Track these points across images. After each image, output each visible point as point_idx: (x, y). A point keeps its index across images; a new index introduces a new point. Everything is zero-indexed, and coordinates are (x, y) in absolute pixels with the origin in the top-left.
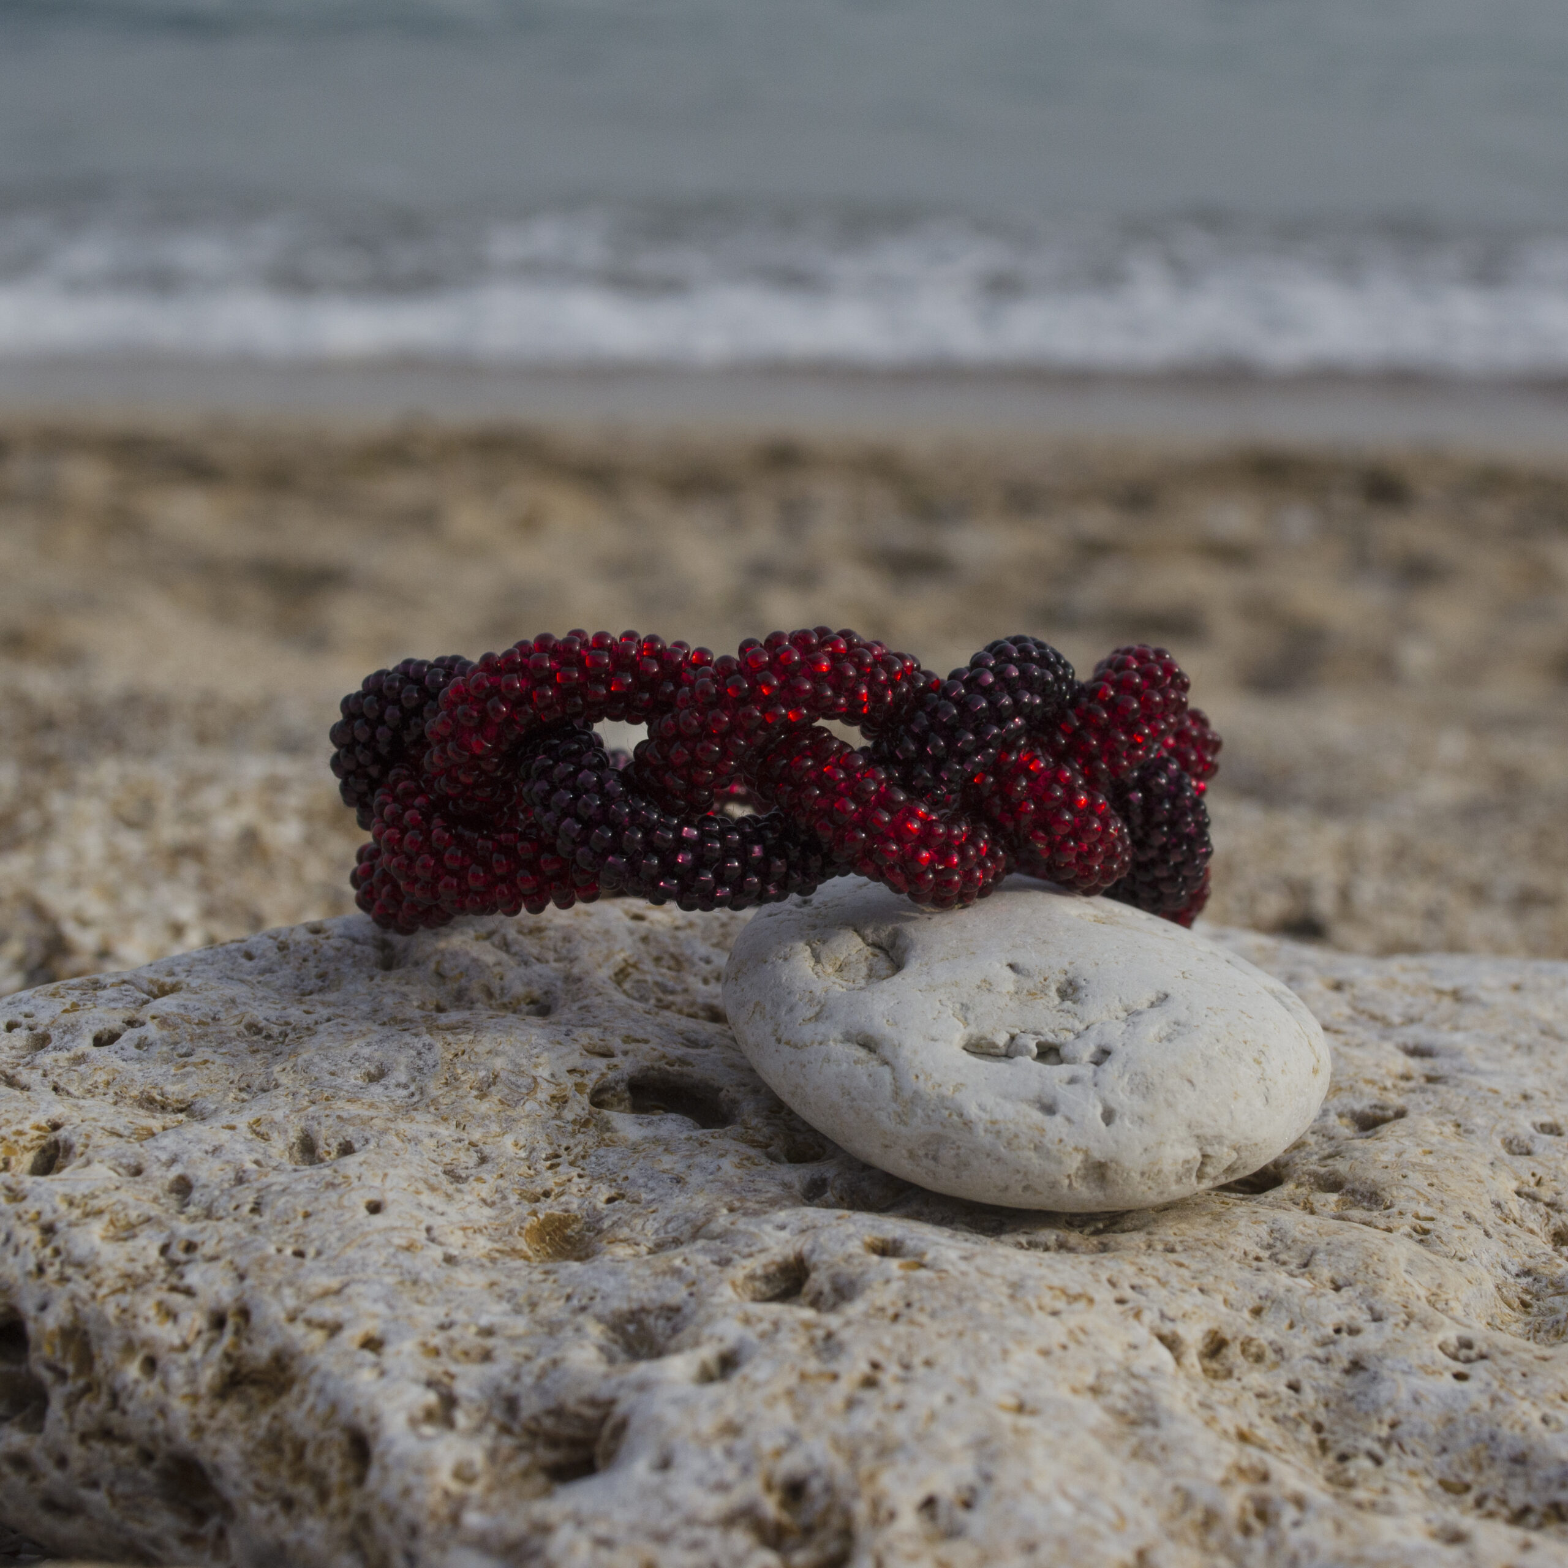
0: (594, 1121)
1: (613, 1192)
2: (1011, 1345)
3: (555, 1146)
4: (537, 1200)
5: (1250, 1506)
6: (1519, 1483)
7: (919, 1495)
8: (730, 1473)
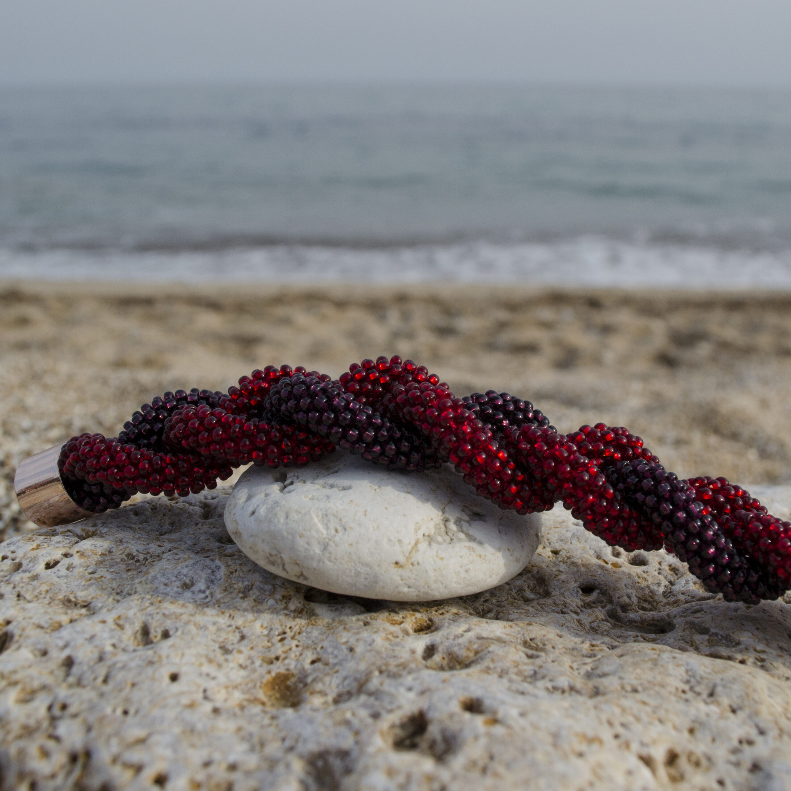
0: (306, 610)
1: (314, 657)
3: (284, 627)
4: (271, 663)
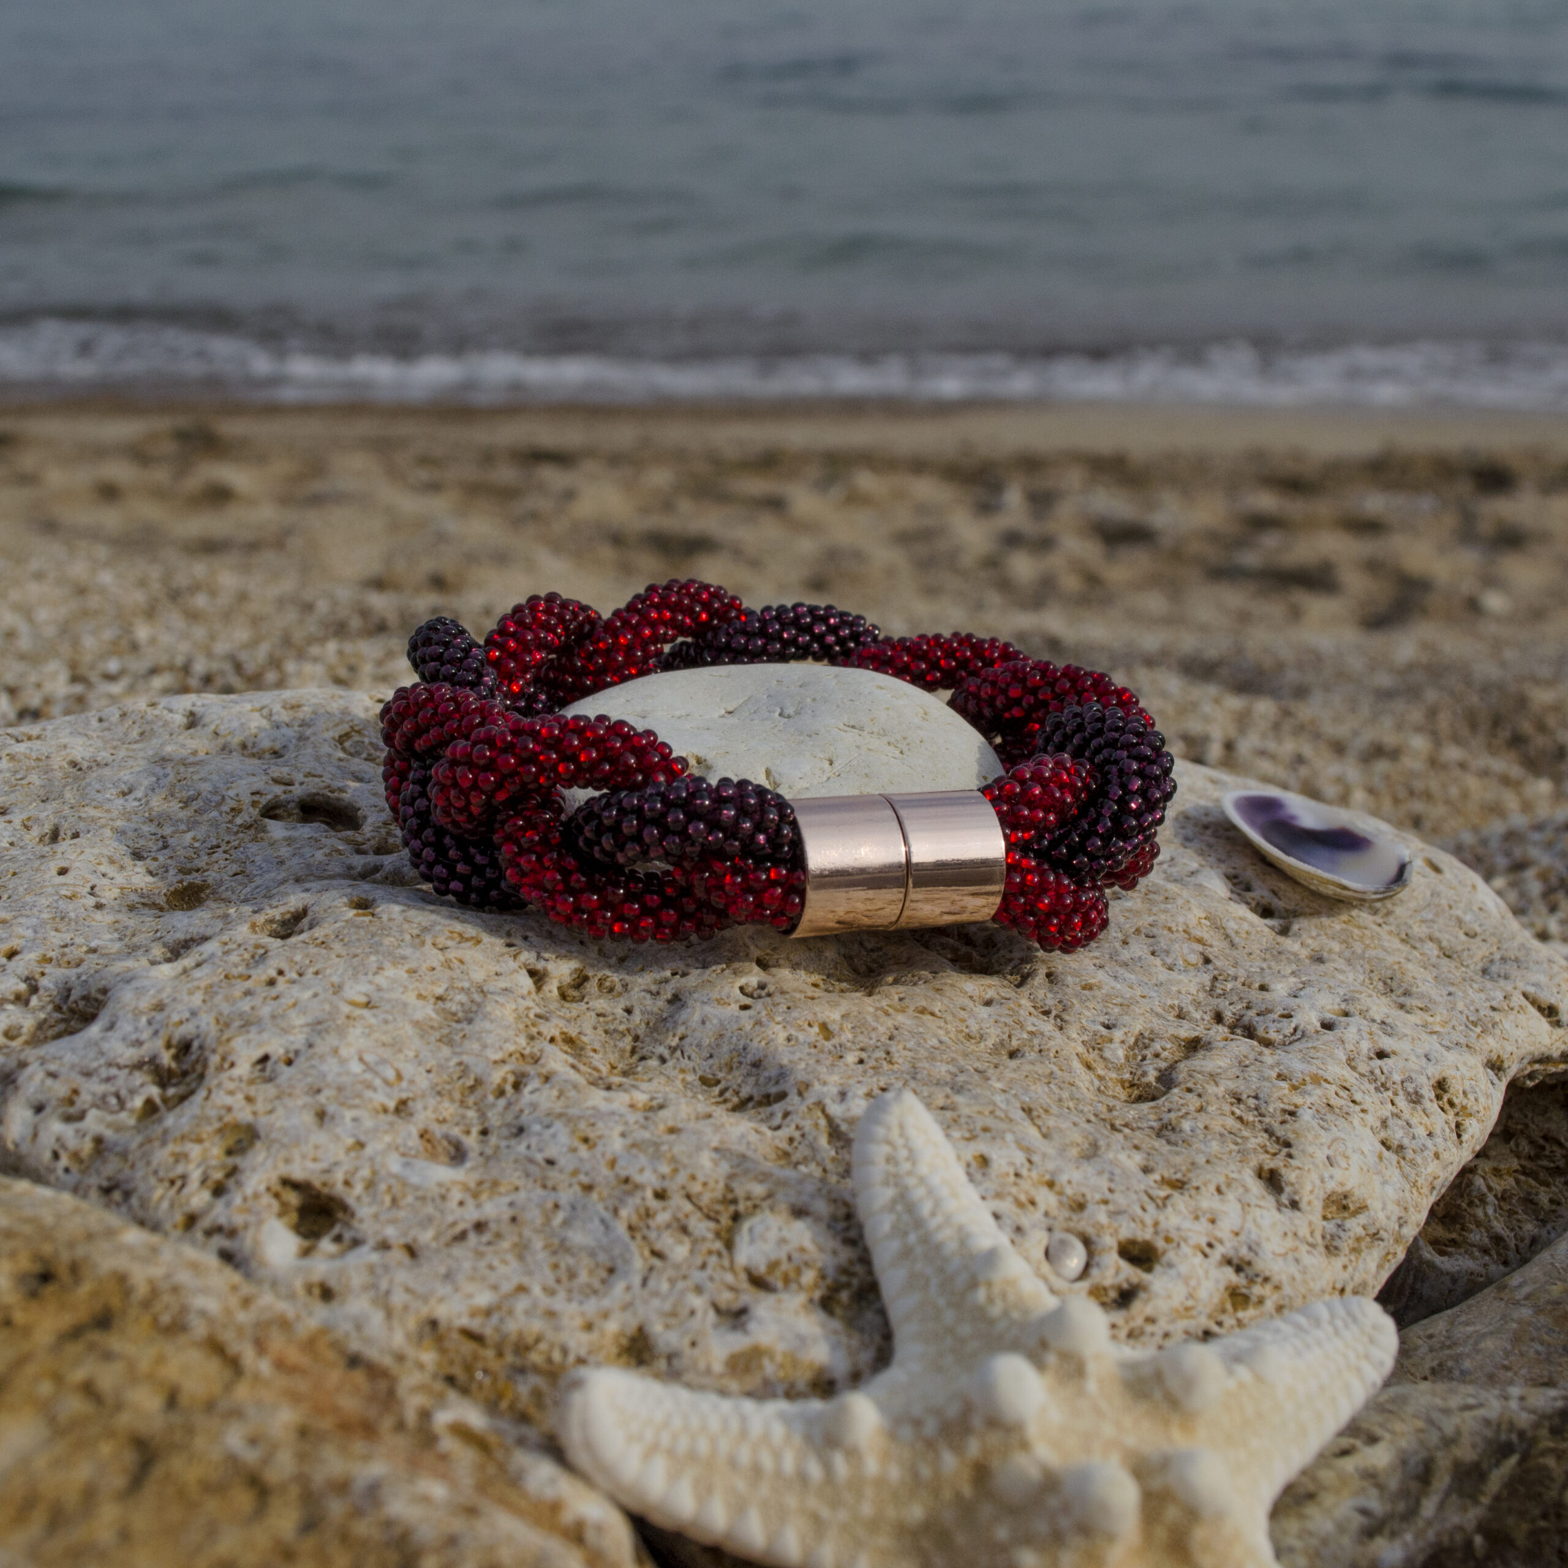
0: (256, 826)
1: (239, 870)
2: (387, 964)
3: (220, 840)
4: (188, 873)
5: (511, 1079)
6: (752, 1080)
7: (258, 1054)
8: (145, 1035)
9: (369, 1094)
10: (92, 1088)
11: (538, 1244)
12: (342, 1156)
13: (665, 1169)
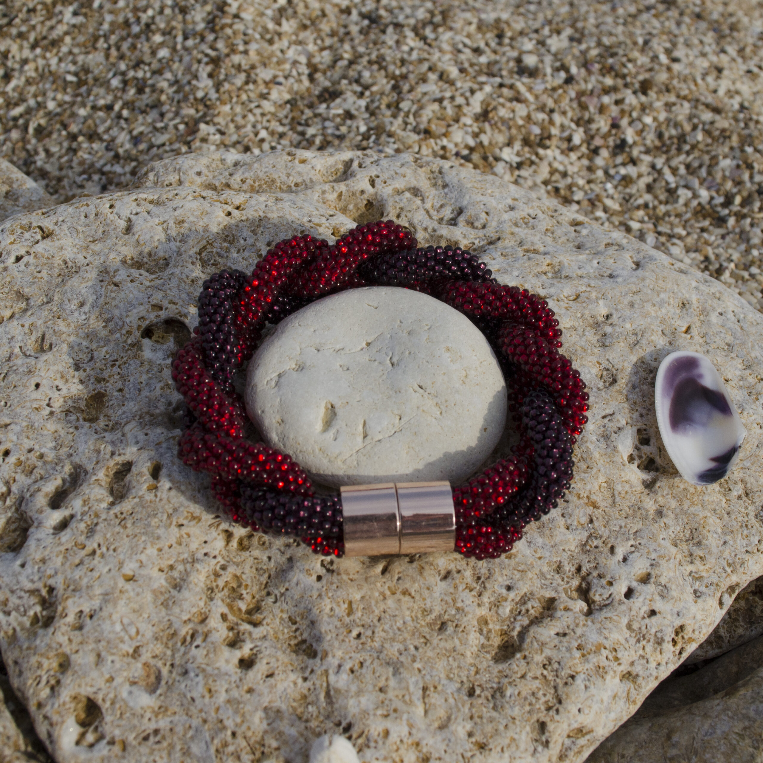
0: (138, 344)
2: (149, 544)
3: (118, 355)
4: (99, 382)
6: (309, 631)
7: (78, 610)
8: (36, 578)
9: (121, 646)
10: (14, 601)
11: (178, 747)
12: (103, 686)
13: (239, 720)
